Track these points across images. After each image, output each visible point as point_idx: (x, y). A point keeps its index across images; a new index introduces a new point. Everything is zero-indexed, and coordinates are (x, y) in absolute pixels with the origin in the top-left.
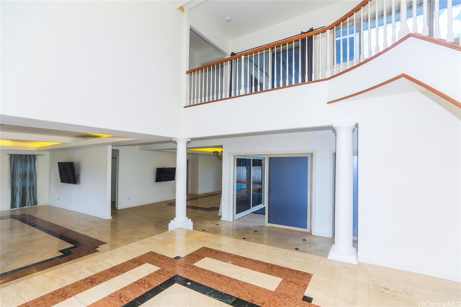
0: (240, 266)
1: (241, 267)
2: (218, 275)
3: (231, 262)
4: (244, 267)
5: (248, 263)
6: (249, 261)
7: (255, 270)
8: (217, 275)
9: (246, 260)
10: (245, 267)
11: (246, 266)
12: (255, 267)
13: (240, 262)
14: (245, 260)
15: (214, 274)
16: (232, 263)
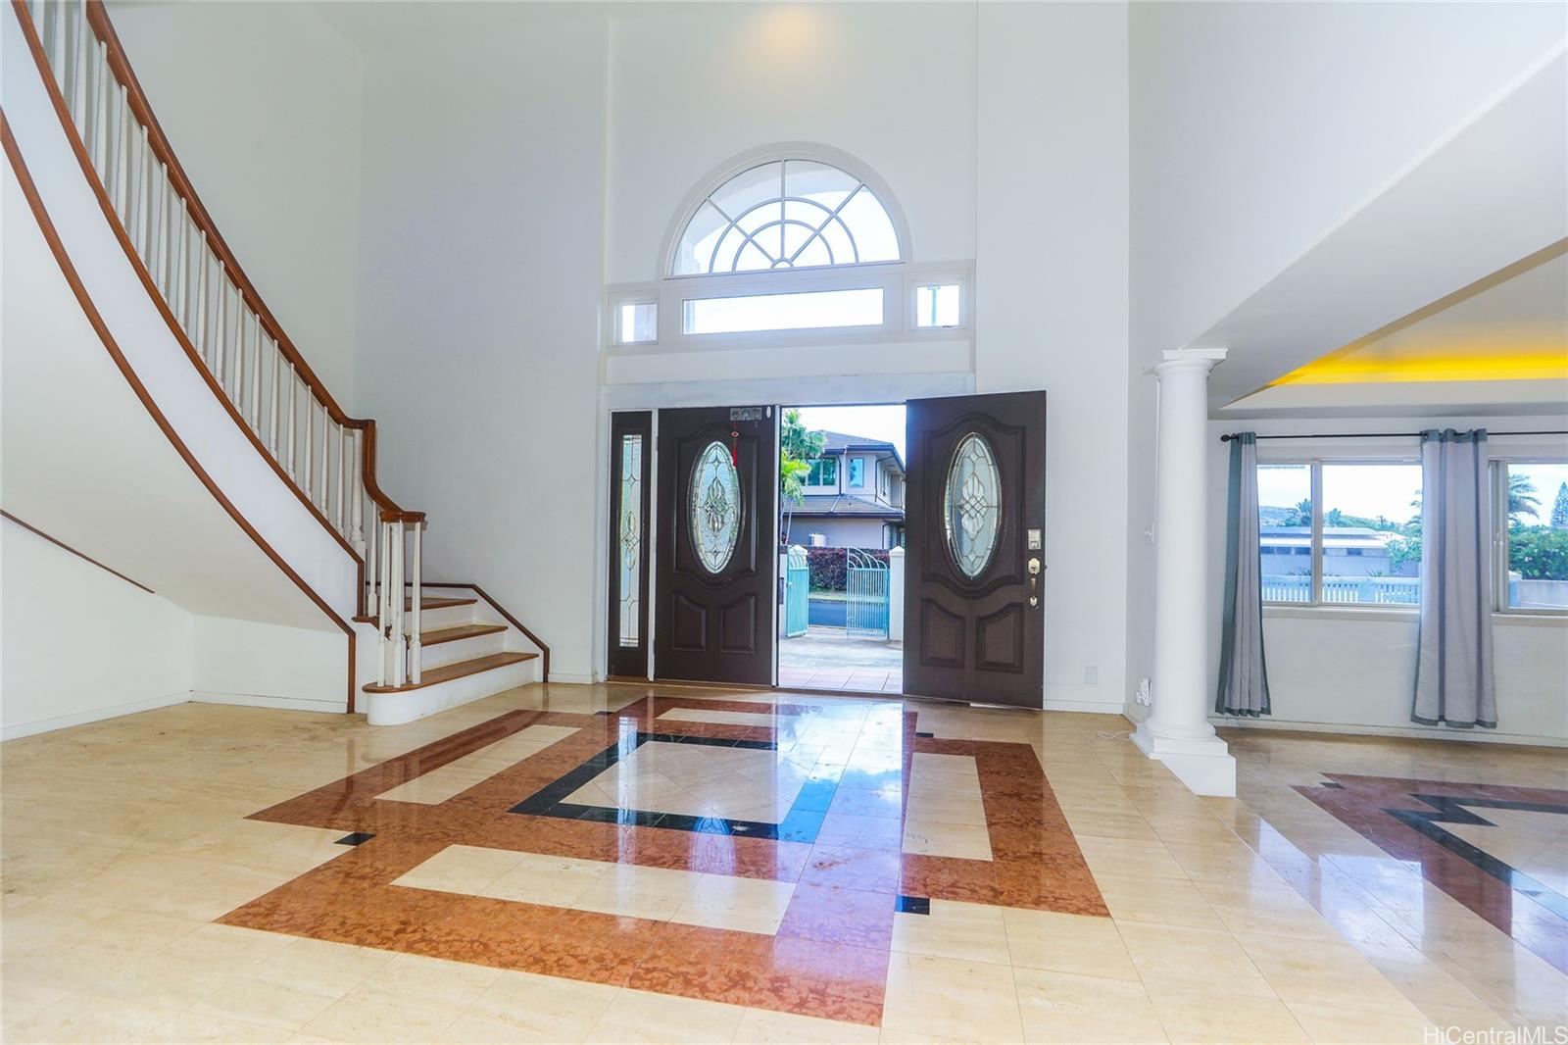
0: (569, 911)
1: (564, 906)
2: (660, 862)
3: (626, 926)
4: (553, 911)
5: (528, 935)
6: (520, 949)
7: (498, 901)
8: (664, 863)
9: (536, 949)
10: (544, 908)
11: (542, 914)
12: (495, 917)
13: (569, 935)
14: (543, 949)
15: (676, 862)
16: (611, 919)
